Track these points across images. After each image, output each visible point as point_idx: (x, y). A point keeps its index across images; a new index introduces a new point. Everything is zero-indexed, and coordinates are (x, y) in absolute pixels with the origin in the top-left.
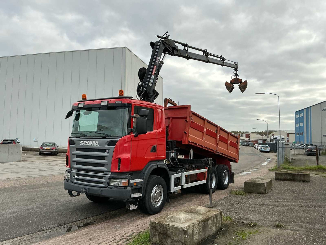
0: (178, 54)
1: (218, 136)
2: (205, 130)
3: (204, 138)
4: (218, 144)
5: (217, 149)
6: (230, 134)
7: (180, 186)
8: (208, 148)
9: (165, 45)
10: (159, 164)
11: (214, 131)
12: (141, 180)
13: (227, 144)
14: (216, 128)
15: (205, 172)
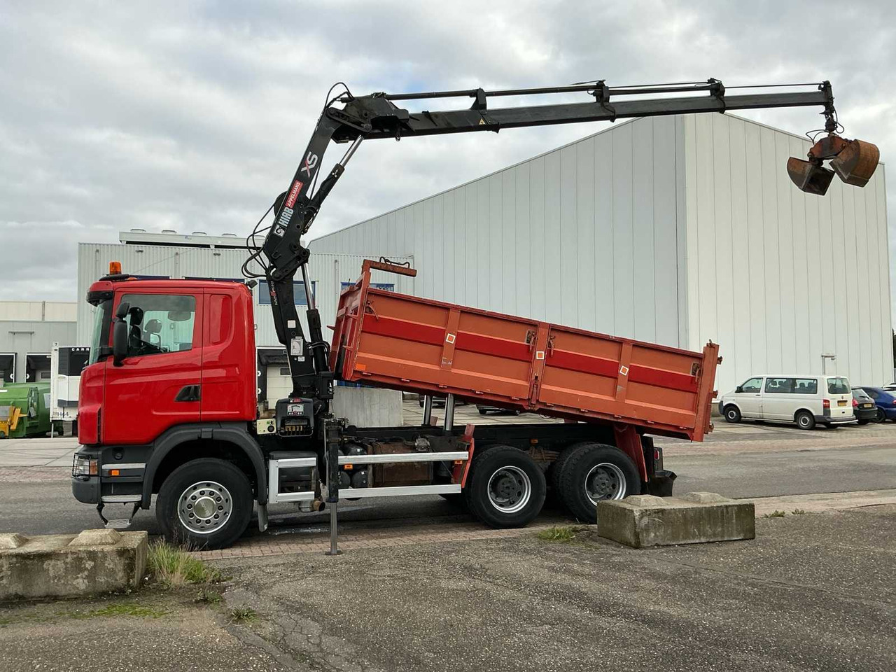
0: (434, 127)
1: (540, 355)
2: (451, 338)
3: (443, 362)
4: (536, 377)
5: (535, 394)
6: (634, 345)
7: (313, 493)
8: (471, 390)
9: (337, 121)
10: (211, 429)
11: (519, 338)
12: (142, 466)
13: (615, 376)
14: (531, 329)
15: (459, 461)
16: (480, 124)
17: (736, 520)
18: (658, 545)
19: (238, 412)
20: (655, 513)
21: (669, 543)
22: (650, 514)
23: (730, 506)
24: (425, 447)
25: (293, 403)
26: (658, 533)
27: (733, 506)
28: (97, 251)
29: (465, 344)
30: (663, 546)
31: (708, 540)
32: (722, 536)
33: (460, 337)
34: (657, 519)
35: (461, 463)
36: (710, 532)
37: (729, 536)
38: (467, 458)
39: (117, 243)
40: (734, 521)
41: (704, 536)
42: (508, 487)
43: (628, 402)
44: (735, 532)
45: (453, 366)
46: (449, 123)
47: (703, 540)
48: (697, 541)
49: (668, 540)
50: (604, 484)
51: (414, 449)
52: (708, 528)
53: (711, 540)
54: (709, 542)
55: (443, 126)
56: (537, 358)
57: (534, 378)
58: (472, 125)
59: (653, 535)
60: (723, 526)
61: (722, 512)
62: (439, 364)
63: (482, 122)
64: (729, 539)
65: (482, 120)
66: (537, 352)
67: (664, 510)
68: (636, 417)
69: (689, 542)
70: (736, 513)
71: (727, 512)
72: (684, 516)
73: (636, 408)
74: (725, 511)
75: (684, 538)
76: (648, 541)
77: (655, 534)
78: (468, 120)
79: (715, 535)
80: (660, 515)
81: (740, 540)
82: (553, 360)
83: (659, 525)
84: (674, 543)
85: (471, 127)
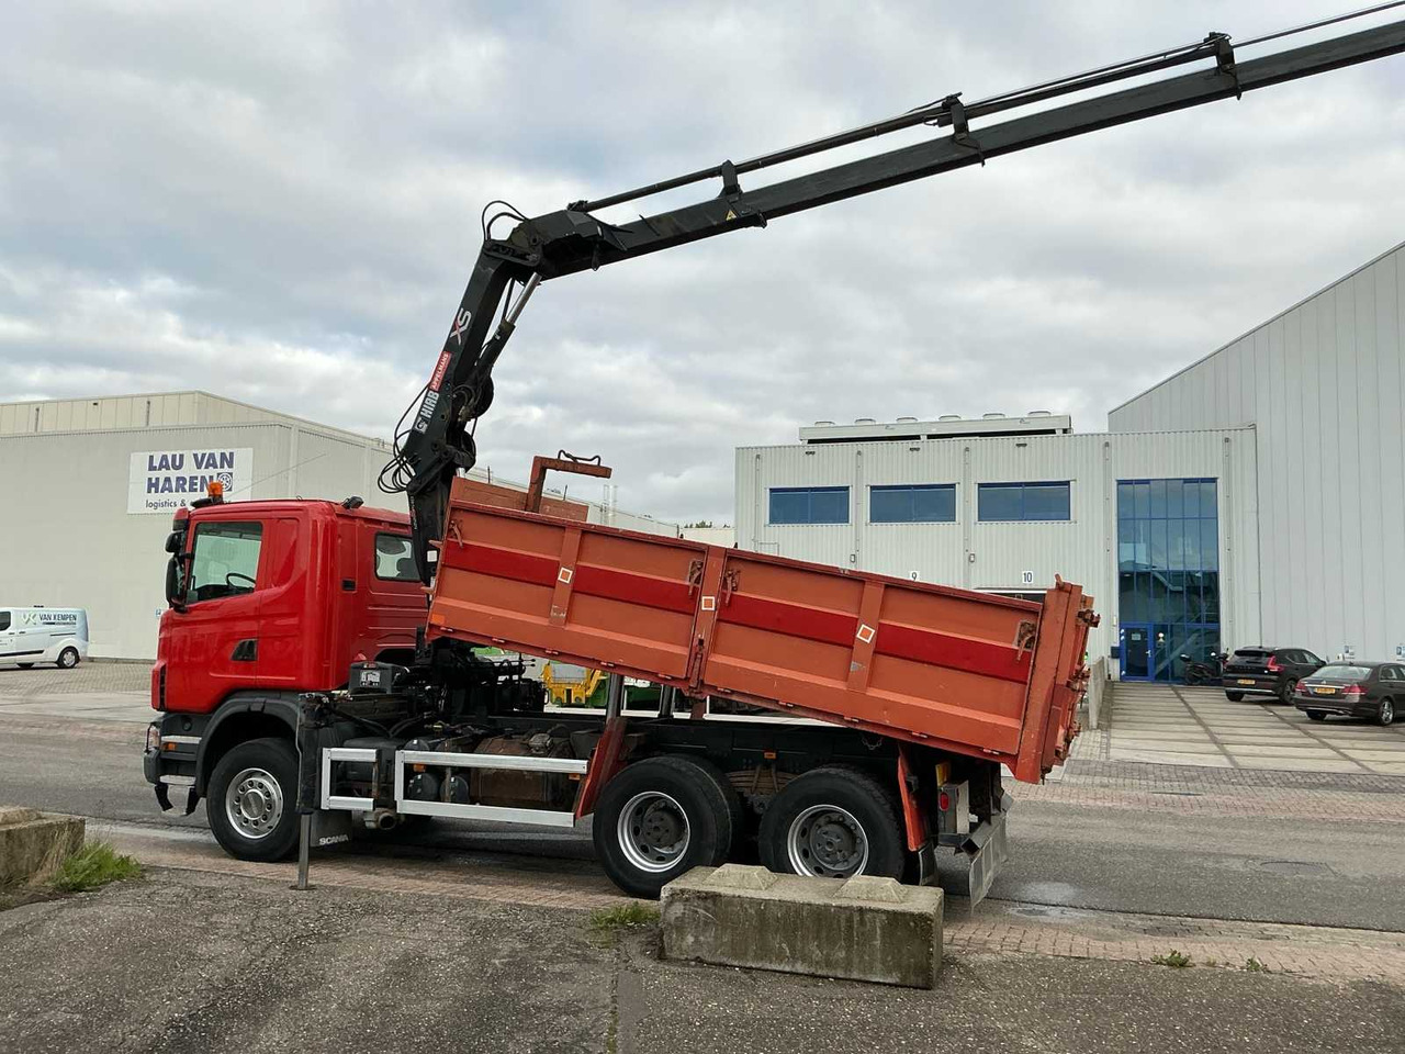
0: (655, 238)
1: (708, 603)
2: (565, 575)
3: (553, 614)
4: (701, 642)
5: (696, 670)
6: (887, 587)
7: (372, 800)
8: (594, 660)
9: (496, 258)
10: (263, 700)
11: (676, 574)
12: (196, 740)
13: (848, 643)
14: (695, 558)
15: (575, 775)
16: (728, 218)
17: (883, 943)
18: (699, 961)
19: (294, 678)
20: (699, 898)
21: (724, 960)
22: (687, 900)
23: (871, 910)
24: (541, 748)
25: (368, 669)
26: (702, 938)
27: (878, 911)
28: (758, 456)
29: (588, 583)
30: (710, 964)
31: (812, 970)
32: (848, 968)
33: (580, 573)
34: (701, 911)
35: (578, 778)
36: (817, 954)
37: (864, 972)
38: (585, 771)
39: (797, 444)
40: (878, 943)
41: (804, 961)
42: (656, 828)
43: (873, 692)
44: (879, 966)
45: (568, 620)
46: (678, 228)
47: (800, 968)
48: (787, 969)
49: (722, 953)
50: (830, 844)
51: (528, 751)
52: (813, 946)
53: (819, 972)
54: (813, 976)
55: (670, 234)
56: (703, 609)
57: (696, 643)
58: (715, 223)
59: (690, 939)
60: (849, 949)
61: (849, 920)
62: (548, 616)
63: (731, 216)
64: (862, 977)
65: (731, 213)
66: (703, 598)
67: (720, 895)
68: (888, 723)
69: (768, 966)
70: (882, 928)
71: (862, 922)
72: (761, 915)
73: (888, 705)
74: (856, 918)
75: (757, 957)
76: (680, 948)
77: (696, 937)
78: (708, 217)
79: (828, 964)
80: (709, 903)
81: (890, 985)
82: (734, 612)
83: (706, 923)
84: (736, 963)
85: (713, 226)
